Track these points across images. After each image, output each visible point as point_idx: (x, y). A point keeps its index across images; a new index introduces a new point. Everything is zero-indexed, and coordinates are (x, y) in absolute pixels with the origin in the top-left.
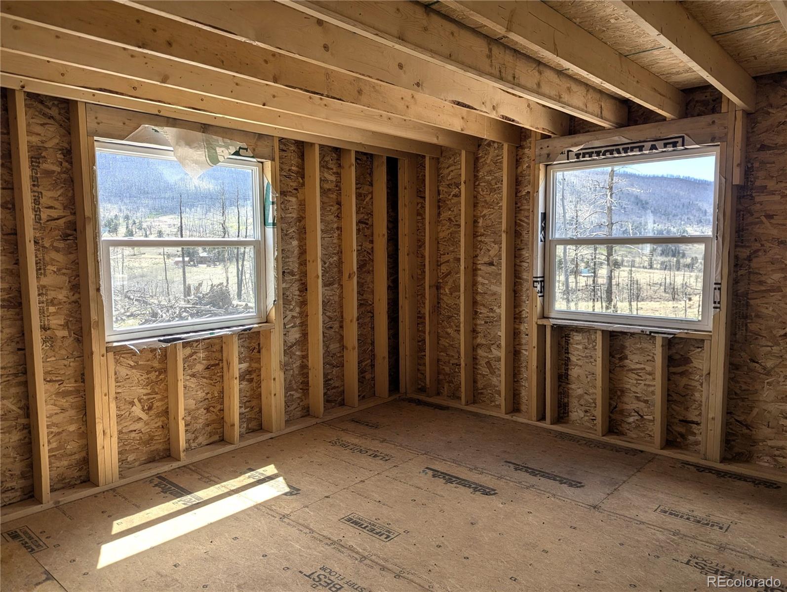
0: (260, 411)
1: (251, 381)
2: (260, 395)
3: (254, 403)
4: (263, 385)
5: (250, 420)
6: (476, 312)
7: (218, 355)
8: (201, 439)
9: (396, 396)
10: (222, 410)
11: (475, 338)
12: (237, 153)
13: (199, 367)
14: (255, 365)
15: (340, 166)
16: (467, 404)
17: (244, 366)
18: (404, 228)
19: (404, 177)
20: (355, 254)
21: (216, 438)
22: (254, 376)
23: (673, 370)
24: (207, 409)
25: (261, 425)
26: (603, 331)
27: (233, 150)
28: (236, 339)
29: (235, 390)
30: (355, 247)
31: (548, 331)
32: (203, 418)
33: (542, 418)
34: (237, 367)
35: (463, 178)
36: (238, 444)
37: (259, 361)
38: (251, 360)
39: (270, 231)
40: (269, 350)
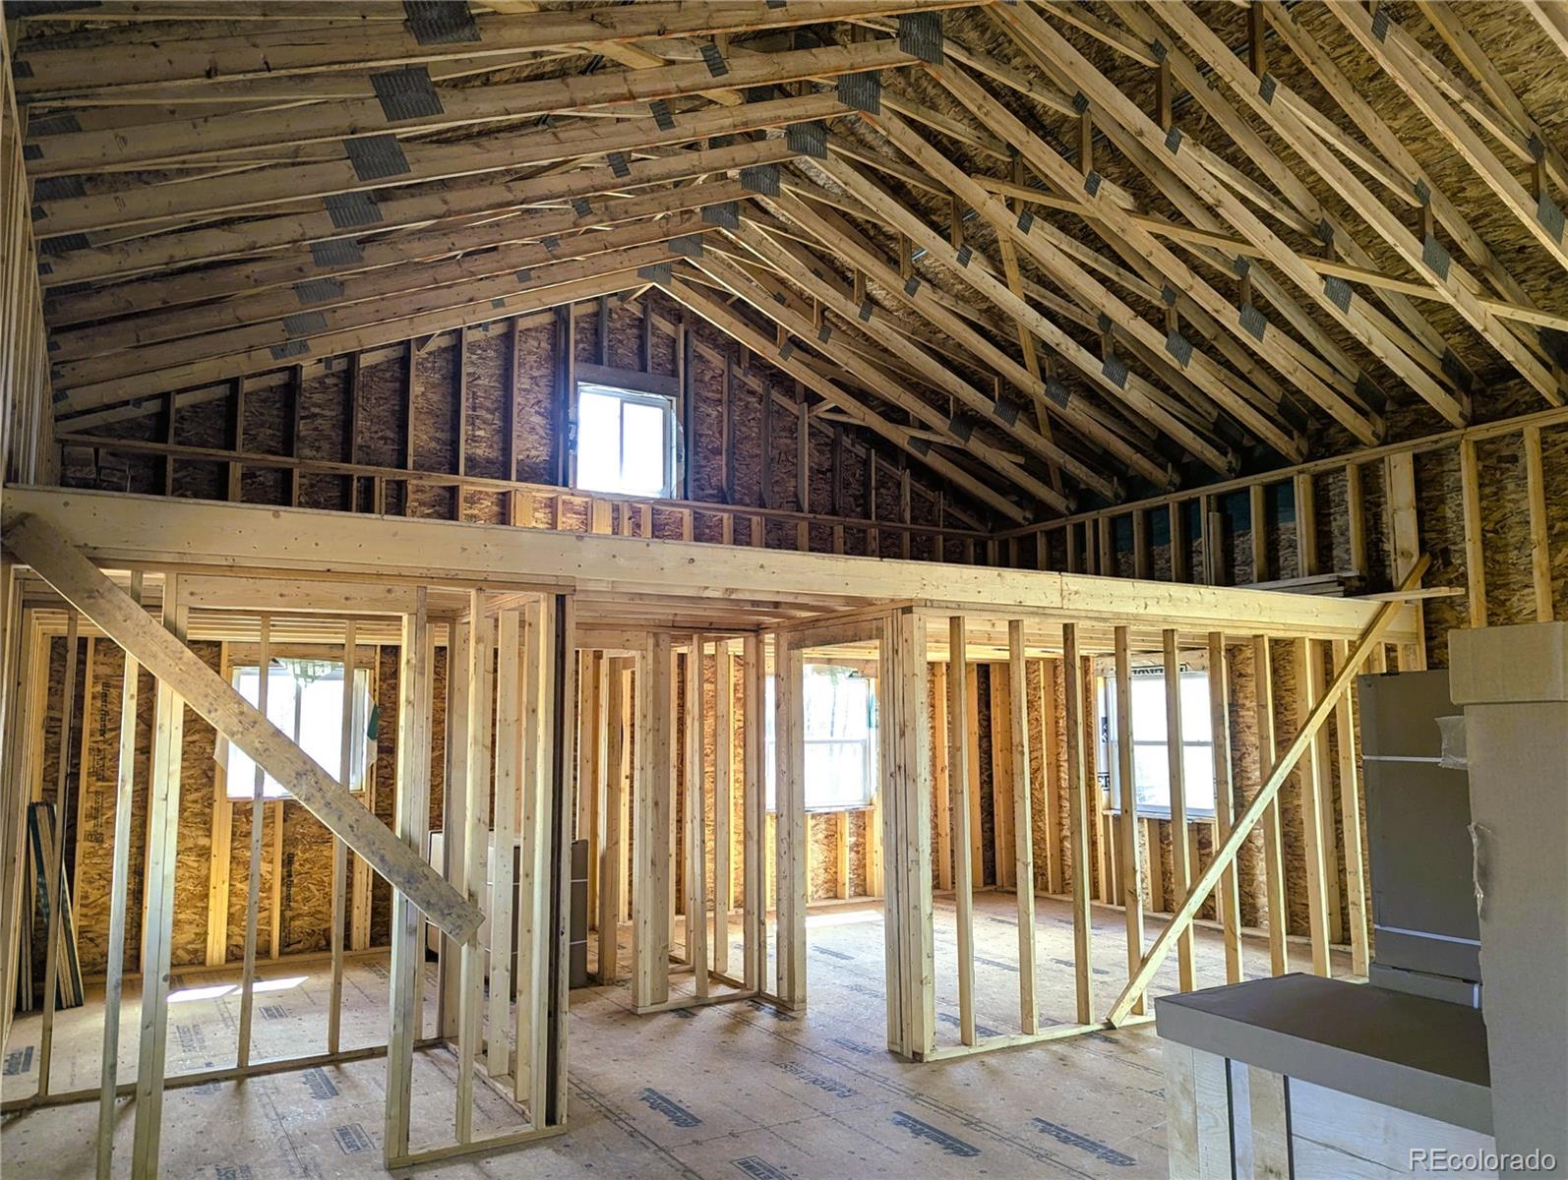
0: (865, 879)
1: (858, 852)
2: (865, 865)
3: (860, 872)
4: (867, 856)
5: (857, 886)
6: (1061, 806)
7: (833, 828)
8: (820, 893)
9: (992, 888)
10: (836, 873)
11: (1061, 830)
12: (851, 676)
13: (821, 836)
14: (861, 840)
15: (934, 675)
16: (1054, 892)
17: (853, 839)
18: (996, 727)
19: (995, 680)
20: (946, 750)
21: (831, 894)
22: (860, 849)
23: (1203, 852)
24: (825, 870)
25: (865, 891)
26: (1149, 820)
27: (848, 674)
28: (847, 815)
29: (847, 859)
30: (946, 744)
31: (1111, 819)
32: (822, 876)
33: (1111, 902)
34: (849, 840)
35: (1042, 685)
36: (848, 900)
37: (864, 837)
38: (858, 835)
39: (873, 729)
40: (872, 827)
